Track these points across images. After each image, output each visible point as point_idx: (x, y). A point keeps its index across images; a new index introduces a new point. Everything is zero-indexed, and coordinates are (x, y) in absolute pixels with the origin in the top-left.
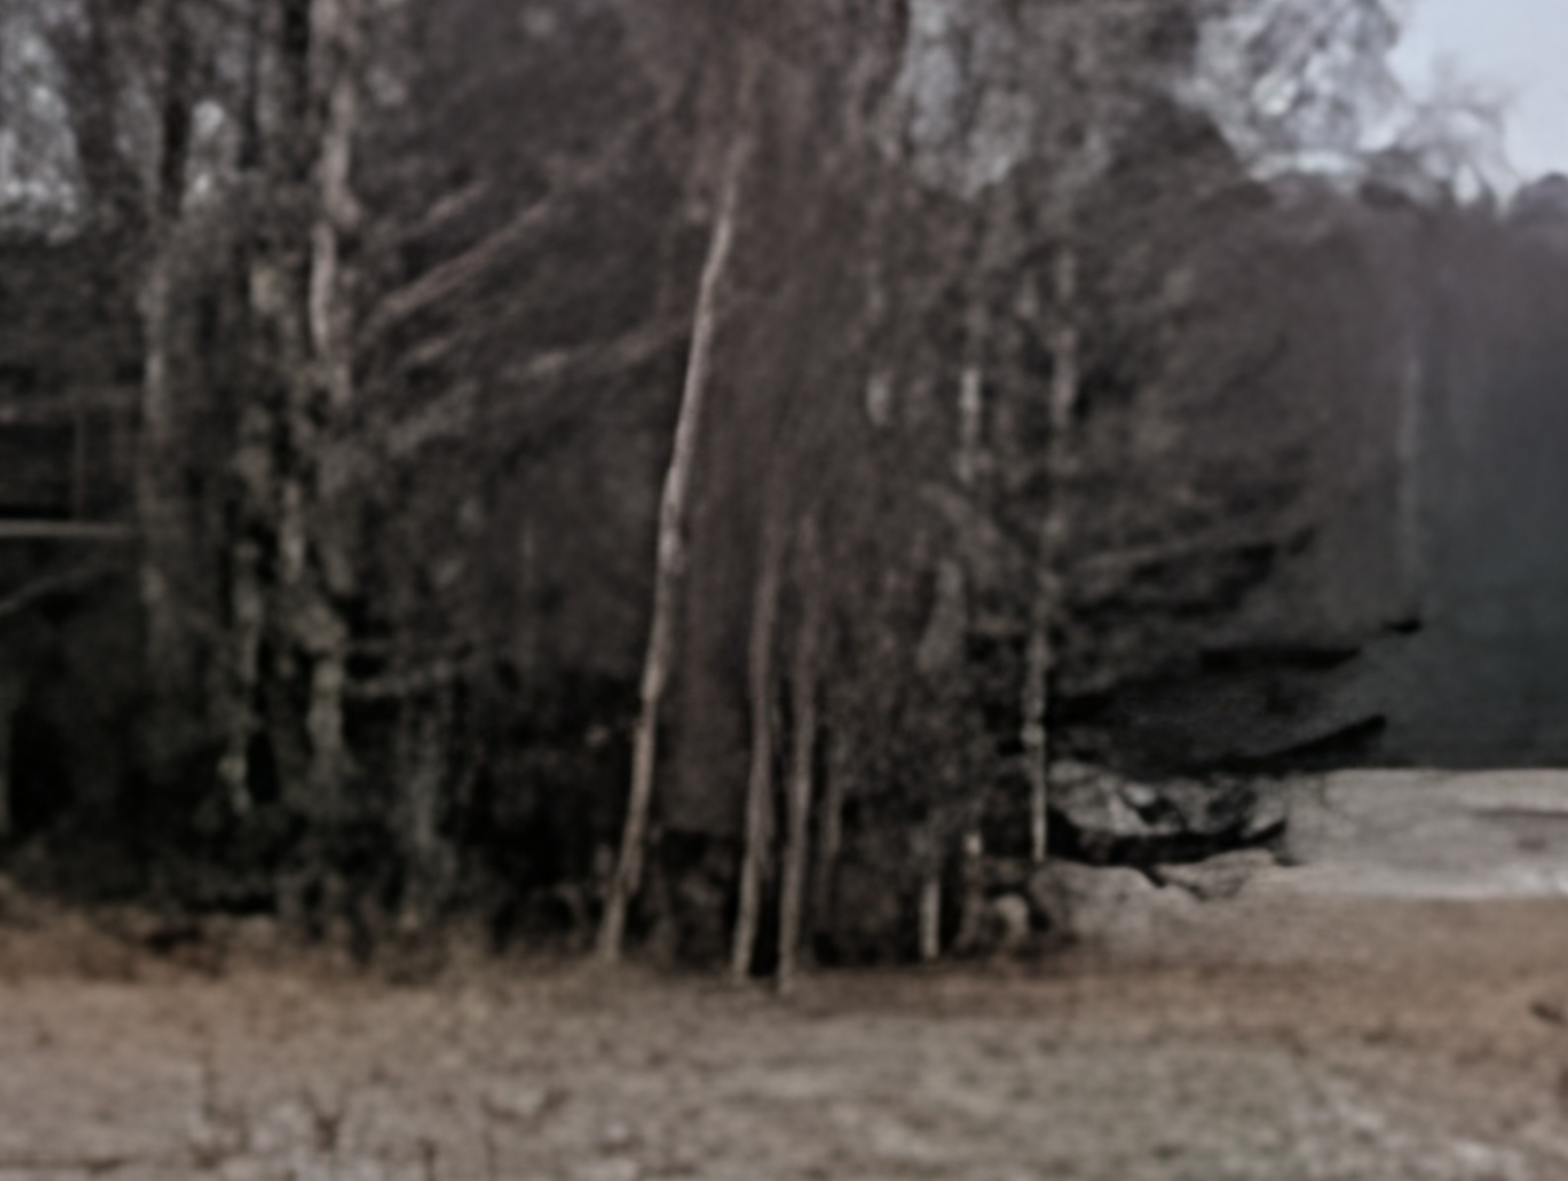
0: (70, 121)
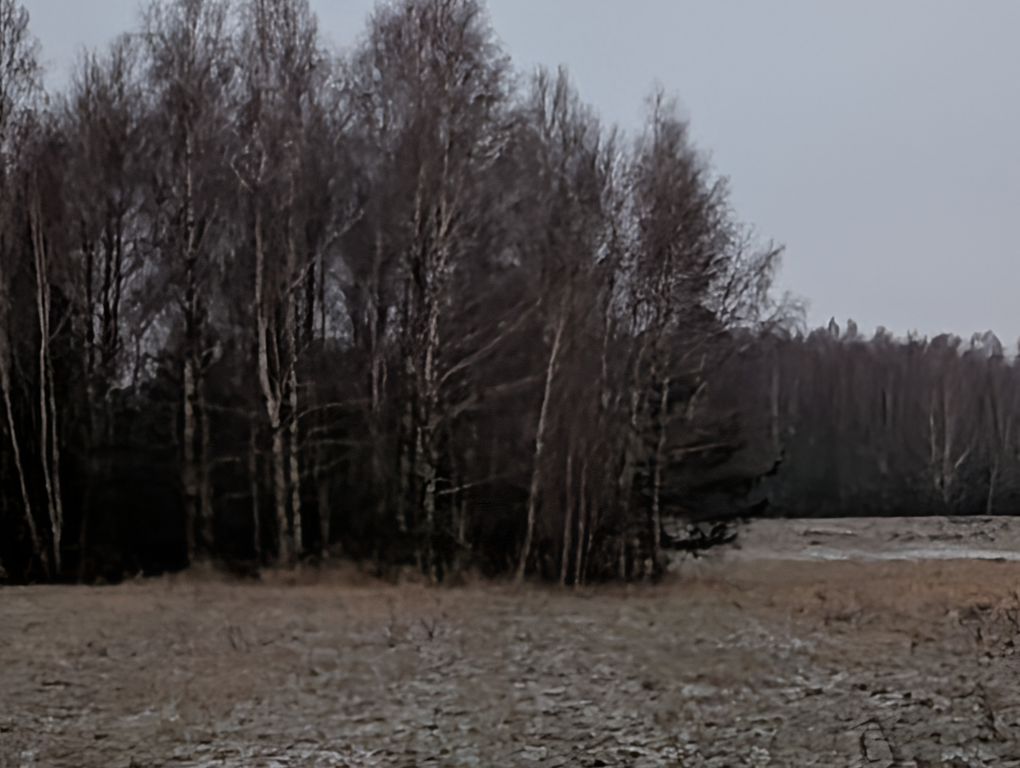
0: (348, 312)
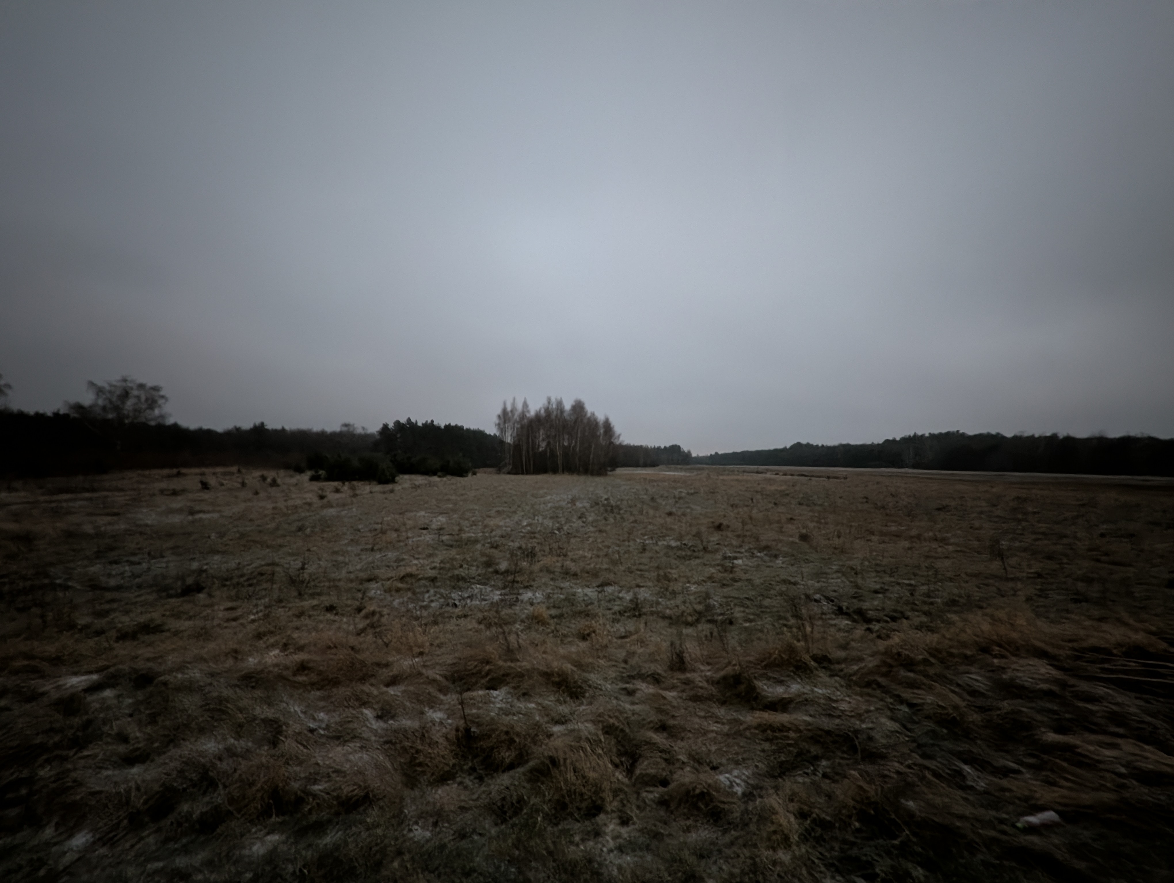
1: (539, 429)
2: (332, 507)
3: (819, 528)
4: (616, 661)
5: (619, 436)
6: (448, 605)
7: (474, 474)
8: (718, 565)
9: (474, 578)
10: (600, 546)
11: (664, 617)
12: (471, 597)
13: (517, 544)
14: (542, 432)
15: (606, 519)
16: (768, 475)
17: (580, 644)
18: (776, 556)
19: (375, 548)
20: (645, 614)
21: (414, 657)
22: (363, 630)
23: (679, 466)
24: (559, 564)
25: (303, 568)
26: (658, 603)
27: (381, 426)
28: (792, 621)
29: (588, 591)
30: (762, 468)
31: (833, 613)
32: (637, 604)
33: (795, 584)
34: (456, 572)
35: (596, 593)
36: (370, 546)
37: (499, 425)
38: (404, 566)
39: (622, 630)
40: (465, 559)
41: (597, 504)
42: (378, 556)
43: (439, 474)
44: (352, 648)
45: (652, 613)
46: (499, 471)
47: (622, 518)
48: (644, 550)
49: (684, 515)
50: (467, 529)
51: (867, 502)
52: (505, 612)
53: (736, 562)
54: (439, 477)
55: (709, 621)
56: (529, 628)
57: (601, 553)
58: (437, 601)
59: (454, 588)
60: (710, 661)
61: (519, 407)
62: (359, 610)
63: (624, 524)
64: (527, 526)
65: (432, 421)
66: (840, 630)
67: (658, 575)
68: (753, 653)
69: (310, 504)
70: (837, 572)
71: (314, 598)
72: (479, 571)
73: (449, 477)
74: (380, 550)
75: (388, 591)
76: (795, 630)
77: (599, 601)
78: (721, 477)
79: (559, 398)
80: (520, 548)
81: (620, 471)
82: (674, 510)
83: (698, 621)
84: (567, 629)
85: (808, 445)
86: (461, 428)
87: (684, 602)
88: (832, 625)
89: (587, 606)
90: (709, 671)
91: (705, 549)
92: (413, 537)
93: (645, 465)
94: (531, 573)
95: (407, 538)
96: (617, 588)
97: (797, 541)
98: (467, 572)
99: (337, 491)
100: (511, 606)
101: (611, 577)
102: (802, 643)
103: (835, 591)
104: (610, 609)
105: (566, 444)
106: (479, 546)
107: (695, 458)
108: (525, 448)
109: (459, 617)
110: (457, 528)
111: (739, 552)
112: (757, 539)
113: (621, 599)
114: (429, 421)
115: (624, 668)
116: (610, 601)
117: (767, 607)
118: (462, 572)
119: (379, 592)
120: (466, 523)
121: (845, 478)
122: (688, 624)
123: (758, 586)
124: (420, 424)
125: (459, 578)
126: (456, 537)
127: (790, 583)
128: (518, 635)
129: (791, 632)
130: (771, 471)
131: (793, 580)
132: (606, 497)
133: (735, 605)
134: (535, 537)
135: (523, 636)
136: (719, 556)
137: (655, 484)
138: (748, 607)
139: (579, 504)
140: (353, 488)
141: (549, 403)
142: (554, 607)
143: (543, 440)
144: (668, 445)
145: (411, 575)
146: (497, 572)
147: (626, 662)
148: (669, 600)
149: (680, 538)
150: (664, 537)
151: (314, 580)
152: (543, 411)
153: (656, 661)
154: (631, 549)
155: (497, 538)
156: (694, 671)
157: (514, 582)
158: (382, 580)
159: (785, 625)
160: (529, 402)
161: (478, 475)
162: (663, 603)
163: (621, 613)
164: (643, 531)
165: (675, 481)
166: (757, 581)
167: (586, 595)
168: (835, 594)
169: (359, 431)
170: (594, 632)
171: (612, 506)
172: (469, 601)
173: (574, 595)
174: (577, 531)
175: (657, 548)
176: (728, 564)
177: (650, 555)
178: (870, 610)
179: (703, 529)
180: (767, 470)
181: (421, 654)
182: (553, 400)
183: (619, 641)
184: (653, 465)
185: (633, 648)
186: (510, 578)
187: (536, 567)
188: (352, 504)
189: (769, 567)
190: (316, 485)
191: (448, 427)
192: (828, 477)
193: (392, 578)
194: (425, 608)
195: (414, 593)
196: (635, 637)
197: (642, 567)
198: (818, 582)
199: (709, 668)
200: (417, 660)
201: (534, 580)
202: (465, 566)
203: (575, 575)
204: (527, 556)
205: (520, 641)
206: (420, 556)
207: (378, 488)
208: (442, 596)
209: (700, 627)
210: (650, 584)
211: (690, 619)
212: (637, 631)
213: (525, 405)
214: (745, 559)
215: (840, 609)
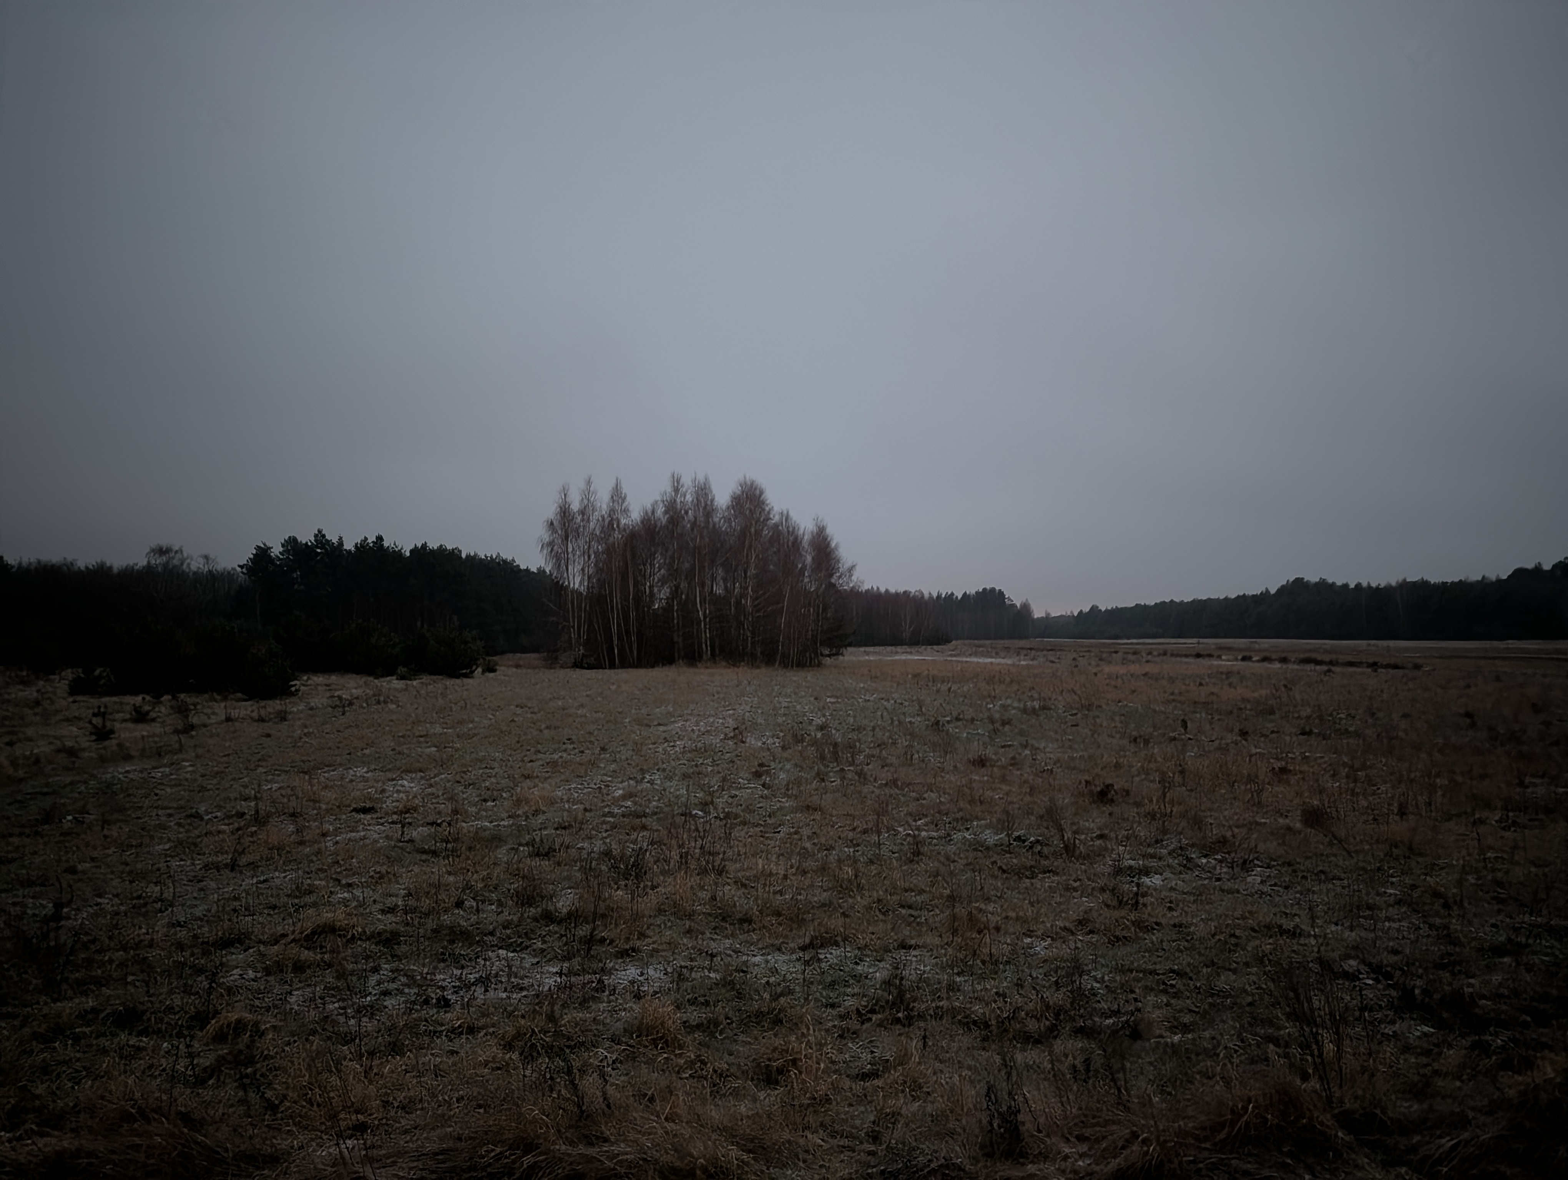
0: (724, 585)
1: (652, 556)
2: (128, 758)
3: (1353, 794)
4: (850, 1136)
5: (851, 569)
6: (426, 1002)
7: (490, 669)
8: (1103, 890)
9: (492, 934)
10: (808, 845)
11: (969, 1024)
12: (484, 982)
13: (598, 846)
14: (659, 559)
15: (821, 778)
16: (1225, 663)
17: (762, 1095)
18: (1246, 866)
19: (243, 860)
20: (921, 1017)
21: (340, 1135)
22: (213, 1071)
23: (1001, 643)
24: (704, 895)
25: (57, 917)
26: (952, 987)
27: (250, 553)
28: (1289, 1029)
29: (779, 960)
30: (1211, 642)
31: (1391, 1006)
32: (901, 994)
33: (1295, 934)
34: (446, 919)
35: (799, 967)
36: (227, 858)
37: (551, 544)
38: (314, 905)
39: (866, 1056)
40: (468, 887)
41: (798, 739)
42: (249, 882)
43: (402, 670)
44: (186, 1118)
45: (938, 1015)
46: (552, 662)
47: (860, 774)
48: (917, 853)
49: (1014, 763)
50: (472, 810)
51: (1473, 725)
52: (569, 1017)
53: (1146, 880)
54: (402, 678)
55: (1080, 1032)
56: (632, 1057)
57: (810, 864)
58: (401, 992)
59: (441, 958)
60: (1088, 1132)
61: (603, 501)
62: (201, 1019)
63: (865, 790)
64: (624, 797)
65: (380, 538)
66: (1407, 1049)
67: (954, 917)
68: (1190, 1112)
69: (72, 753)
70: (1399, 902)
71: (85, 993)
72: (505, 916)
73: (426, 679)
74: (253, 866)
75: (274, 969)
76: (1295, 1050)
77: (808, 984)
78: (1107, 669)
79: (701, 478)
80: (607, 854)
81: (853, 655)
82: (990, 752)
83: (1052, 1032)
84: (726, 1057)
85: (1323, 586)
86: (453, 555)
87: (1019, 985)
88: (1388, 1037)
89: (775, 997)
90: (1082, 1156)
91: (1069, 850)
92: (337, 831)
93: (916, 641)
94: (637, 916)
95: (324, 835)
96: (851, 952)
97: (1298, 825)
98: (474, 918)
99: (140, 717)
100: (584, 1003)
101: (836, 923)
102: (1314, 1084)
103: (1395, 952)
104: (833, 1006)
105: (719, 590)
106: (502, 854)
107: (1041, 620)
108: (617, 600)
109: (455, 1032)
110: (446, 808)
111: (1153, 856)
112: (1198, 823)
113: (858, 978)
114: (371, 539)
115: (870, 1153)
116: (832, 985)
117: (1225, 994)
118: (462, 919)
119: (251, 974)
120: (472, 794)
121: (1417, 667)
122: (1028, 1039)
123: (1201, 940)
124: (349, 545)
125: (458, 934)
126: (445, 830)
127: (1282, 932)
128: (603, 1075)
129: (1286, 1056)
130: (1229, 649)
131: (1288, 924)
132: (819, 721)
133: (1148, 989)
134: (644, 828)
135: (617, 1078)
136: (1103, 867)
137: (944, 688)
138: (1176, 995)
139: (753, 741)
140: (182, 710)
141: (676, 490)
142: (693, 1002)
143: (663, 581)
144: (972, 591)
145: (331, 929)
146: (548, 917)
147: (875, 1137)
148: (982, 978)
149: (1006, 823)
150: (964, 821)
151: (85, 946)
152: (660, 511)
153: (952, 1133)
154: (884, 851)
155: (550, 831)
156: (1044, 1156)
157: (590, 941)
158: (260, 942)
159: (1269, 1039)
160: (625, 489)
161: (501, 669)
162: (967, 988)
163: (862, 1016)
164: (913, 807)
165: (990, 680)
166: (1200, 929)
167: (775, 971)
168: (1393, 959)
169: (196, 564)
170: (794, 1062)
171: (836, 745)
172: (479, 990)
173: (743, 970)
174: (749, 810)
175: (951, 849)
176: (1128, 887)
177: (932, 865)
178: (1484, 997)
179: (1064, 799)
180: (1220, 648)
181: (360, 1129)
182: (687, 481)
183: (858, 1086)
184: (938, 639)
185: (892, 1102)
186: (583, 931)
187: (648, 902)
188: (181, 749)
189: (1230, 892)
190: (87, 705)
191: (421, 553)
192: (1374, 665)
193: (284, 936)
194: (372, 1010)
195: (341, 975)
196: (896, 1074)
197: (911, 898)
198: (1351, 928)
199: (1084, 1148)
200: (349, 1143)
201: (642, 935)
202: (470, 903)
203: (746, 920)
204: (626, 876)
205: (610, 1090)
206: (355, 880)
207: (245, 709)
208: (412, 981)
209: (1059, 1046)
210: (931, 939)
211: (1032, 1026)
212: (903, 1059)
213: (617, 495)
214: (1167, 874)
215: (1407, 994)
